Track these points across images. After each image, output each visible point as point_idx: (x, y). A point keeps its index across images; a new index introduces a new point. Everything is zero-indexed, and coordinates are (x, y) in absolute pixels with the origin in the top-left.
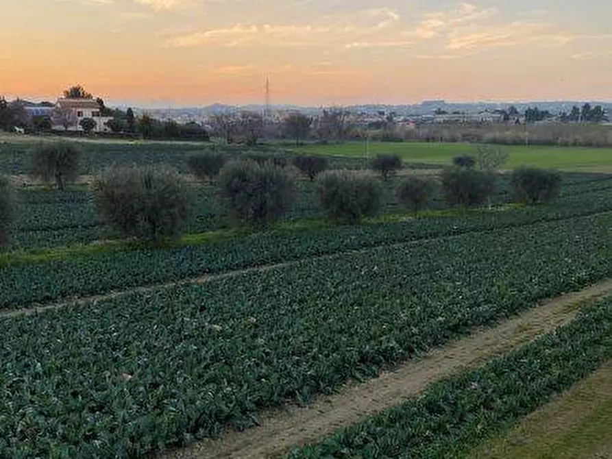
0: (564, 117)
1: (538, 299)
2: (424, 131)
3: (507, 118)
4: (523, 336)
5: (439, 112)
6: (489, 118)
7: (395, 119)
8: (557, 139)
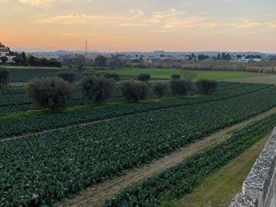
0: (214, 58)
1: (217, 129)
2: (156, 64)
3: (191, 59)
4: (214, 142)
5: (162, 56)
6: (183, 58)
7: (143, 58)
8: (212, 68)
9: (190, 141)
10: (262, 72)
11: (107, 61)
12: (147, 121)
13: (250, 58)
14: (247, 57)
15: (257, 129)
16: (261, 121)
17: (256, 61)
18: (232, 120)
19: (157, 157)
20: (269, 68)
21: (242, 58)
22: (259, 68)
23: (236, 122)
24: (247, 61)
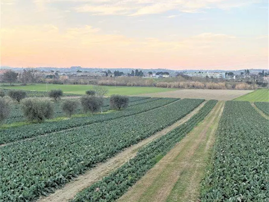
0: (129, 75)
1: (122, 149)
2: (72, 80)
3: (107, 75)
4: (117, 165)
5: (79, 71)
6: (100, 74)
7: (59, 74)
8: (127, 84)
9: (90, 166)
10: (170, 87)
11: (18, 77)
12: (46, 145)
13: (160, 75)
14: (157, 74)
15: (161, 145)
16: (166, 136)
17: (164, 78)
18: (138, 137)
19: (45, 193)
20: (176, 84)
21: (153, 75)
22: (168, 84)
23: (142, 139)
24: (157, 77)
